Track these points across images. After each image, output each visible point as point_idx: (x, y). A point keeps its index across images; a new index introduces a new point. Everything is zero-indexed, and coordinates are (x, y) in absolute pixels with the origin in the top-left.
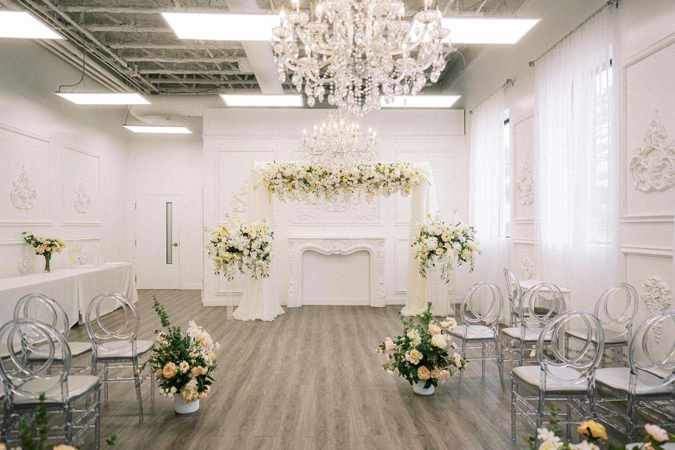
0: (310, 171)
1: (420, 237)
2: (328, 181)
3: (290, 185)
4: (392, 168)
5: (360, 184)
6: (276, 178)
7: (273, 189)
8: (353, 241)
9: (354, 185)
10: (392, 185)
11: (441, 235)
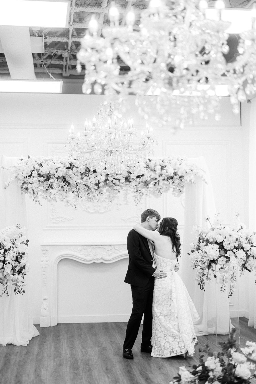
0: (70, 167)
1: (198, 244)
2: (91, 180)
3: (46, 184)
4: (164, 165)
5: (128, 183)
6: (30, 176)
7: (27, 189)
8: (117, 247)
9: (121, 185)
10: (164, 184)
11: (222, 242)
